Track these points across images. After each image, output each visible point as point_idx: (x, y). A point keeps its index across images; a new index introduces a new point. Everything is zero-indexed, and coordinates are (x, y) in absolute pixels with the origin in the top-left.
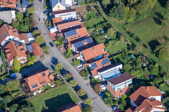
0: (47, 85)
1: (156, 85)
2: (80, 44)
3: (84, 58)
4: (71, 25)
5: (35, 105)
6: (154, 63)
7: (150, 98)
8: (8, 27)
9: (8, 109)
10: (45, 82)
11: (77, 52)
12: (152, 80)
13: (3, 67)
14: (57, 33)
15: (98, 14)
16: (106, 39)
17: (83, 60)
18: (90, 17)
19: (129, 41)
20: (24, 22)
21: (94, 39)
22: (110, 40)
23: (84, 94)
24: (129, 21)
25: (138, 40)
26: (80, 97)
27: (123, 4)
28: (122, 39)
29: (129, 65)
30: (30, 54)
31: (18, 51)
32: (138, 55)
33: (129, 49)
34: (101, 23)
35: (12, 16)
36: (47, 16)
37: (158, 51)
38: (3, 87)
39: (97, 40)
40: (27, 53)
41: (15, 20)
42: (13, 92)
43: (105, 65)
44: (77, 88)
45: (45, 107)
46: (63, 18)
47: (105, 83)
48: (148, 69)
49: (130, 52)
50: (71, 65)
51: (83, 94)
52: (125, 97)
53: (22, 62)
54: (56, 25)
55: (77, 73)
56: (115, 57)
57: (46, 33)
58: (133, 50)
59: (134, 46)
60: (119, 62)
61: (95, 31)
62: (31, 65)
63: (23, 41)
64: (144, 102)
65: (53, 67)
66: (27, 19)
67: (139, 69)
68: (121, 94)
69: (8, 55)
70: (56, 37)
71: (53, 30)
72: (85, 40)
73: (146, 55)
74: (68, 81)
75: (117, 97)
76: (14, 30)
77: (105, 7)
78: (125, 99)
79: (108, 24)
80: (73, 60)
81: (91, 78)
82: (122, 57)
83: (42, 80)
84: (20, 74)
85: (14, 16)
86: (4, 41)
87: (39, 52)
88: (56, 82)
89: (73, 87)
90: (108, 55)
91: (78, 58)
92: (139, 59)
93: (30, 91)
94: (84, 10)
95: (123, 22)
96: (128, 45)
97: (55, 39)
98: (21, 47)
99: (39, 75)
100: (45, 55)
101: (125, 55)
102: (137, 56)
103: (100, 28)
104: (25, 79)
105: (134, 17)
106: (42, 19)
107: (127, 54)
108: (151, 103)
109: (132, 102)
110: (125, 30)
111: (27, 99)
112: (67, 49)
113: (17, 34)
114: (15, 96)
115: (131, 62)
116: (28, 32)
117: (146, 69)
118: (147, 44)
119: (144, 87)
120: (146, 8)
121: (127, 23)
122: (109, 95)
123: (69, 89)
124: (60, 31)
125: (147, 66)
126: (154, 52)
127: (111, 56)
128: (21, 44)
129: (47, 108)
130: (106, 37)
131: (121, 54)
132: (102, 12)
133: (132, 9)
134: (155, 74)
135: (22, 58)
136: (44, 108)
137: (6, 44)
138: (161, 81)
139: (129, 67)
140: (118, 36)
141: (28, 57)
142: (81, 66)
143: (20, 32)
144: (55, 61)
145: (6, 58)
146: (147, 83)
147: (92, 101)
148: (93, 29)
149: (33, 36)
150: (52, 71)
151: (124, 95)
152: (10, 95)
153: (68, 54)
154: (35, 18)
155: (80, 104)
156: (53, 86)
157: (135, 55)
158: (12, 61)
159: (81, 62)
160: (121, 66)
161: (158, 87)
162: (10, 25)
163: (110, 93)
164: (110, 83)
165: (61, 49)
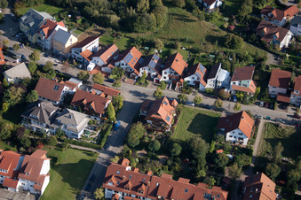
2: (153, 64)
15: (114, 35)
16: (159, 53)
37: (232, 41)
49: (201, 55)
54: (91, 60)
68: (254, 88)
80: (155, 85)
83: (169, 110)
91: (160, 80)
99: (164, 104)
103: (137, 46)
121: (156, 33)
122: (242, 96)
123: (194, 109)
124: (106, 63)
129: (199, 135)
131: (196, 60)
151: (257, 88)
153: (144, 82)
156: (175, 114)
163: (243, 92)
164: (237, 82)
165: (126, 80)
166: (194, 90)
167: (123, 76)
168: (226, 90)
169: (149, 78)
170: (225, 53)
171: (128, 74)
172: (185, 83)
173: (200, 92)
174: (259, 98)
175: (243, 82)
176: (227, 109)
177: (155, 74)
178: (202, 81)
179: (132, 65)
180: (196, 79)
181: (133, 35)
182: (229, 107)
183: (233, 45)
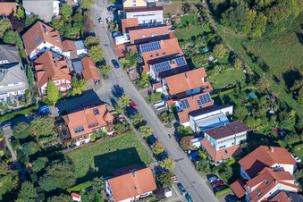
0: (101, 131)
1: (287, 147)
2: (163, 66)
3: (168, 90)
4: (153, 33)
5: (76, 162)
6: (289, 109)
7: (274, 166)
8: (44, 27)
9: (30, 165)
10: (98, 124)
11: (158, 79)
12: (281, 138)
13: (29, 95)
14: (128, 44)
15: (202, 19)
16: (210, 63)
17: (166, 94)
18: (187, 23)
19: (250, 70)
20: (73, 22)
21: (189, 61)
22: (217, 64)
23: (162, 150)
24: (254, 34)
25: (265, 68)
26: (154, 155)
27: (246, 5)
28: (239, 63)
29: (245, 110)
30: (77, 77)
31: (56, 69)
32: (263, 94)
33: (247, 82)
34: (205, 34)
35: (52, 9)
36: (112, 16)
37: (298, 90)
38: (24, 127)
39: (195, 62)
40: (72, 74)
41: (58, 17)
42: (41, 137)
43: (204, 106)
44: (151, 140)
45: (93, 166)
46: (141, 21)
47: (200, 136)
48: (278, 120)
50: (144, 101)
51: (160, 151)
52: (231, 163)
53: (62, 89)
54: (127, 32)
55: (154, 115)
56: (222, 94)
57: (108, 43)
58: (254, 84)
59: (257, 77)
60: (228, 102)
61: (193, 47)
62: (77, 95)
63: (67, 54)
64: (263, 171)
65: (113, 102)
66: (79, 17)
67: (261, 118)
68: (226, 157)
69: (40, 75)
70: (125, 52)
71: (121, 40)
72: (174, 60)
73: (277, 95)
74: (137, 127)
75: (219, 160)
76: (54, 33)
77: (215, 8)
78: (232, 166)
79: (216, 38)
80: (150, 93)
81: (177, 125)
82: (235, 96)
83: (92, 121)
84: (57, 109)
85: (57, 11)
86: (34, 51)
87: (93, 74)
88: (117, 126)
89: (144, 138)
90: (211, 89)
91: (157, 90)
92: (263, 101)
93: (70, 138)
94: (178, 11)
95: (242, 35)
96: (247, 75)
97: (122, 55)
98: (63, 63)
99: (89, 111)
100: (103, 80)
101: (240, 92)
102: (259, 95)
103: (202, 43)
104: (64, 117)
105: (264, 29)
106: (103, 19)
107: (243, 90)
108: (274, 175)
109: (243, 171)
110: (246, 49)
111: (64, 152)
112: (140, 74)
113: (59, 41)
114: (45, 144)
115: (249, 104)
116: (77, 40)
117: (274, 118)
118: (280, 77)
119: (266, 148)
120: (285, 16)
121: (250, 39)
122: (205, 157)
123: (137, 140)
124: (133, 42)
125: (277, 113)
126: (290, 91)
127: (215, 92)
128: (63, 58)
129: (97, 169)
130: (211, 58)
131: (232, 90)
132: (208, 16)
133: (261, 14)
134: (289, 128)
135: (63, 81)
136: (91, 168)
137: (38, 56)
138: (298, 140)
139: (243, 112)
140: (232, 59)
141: (72, 81)
142: (163, 103)
143: (64, 39)
144: (118, 92)
145: (36, 79)
146: (271, 142)
147: (174, 163)
148: (189, 44)
149: (85, 47)
150: (111, 108)
151: (231, 158)
152: (36, 142)
153: (142, 83)
154: (92, 17)
155: (153, 168)
156: (111, 133)
157: (257, 94)
158: (45, 85)
159: (163, 97)
160: (230, 110)
161: (290, 150)
162: (47, 24)
163: (208, 154)
164: (209, 137)
165: (131, 72)
166: (174, 121)
172: (172, 107)
179: (149, 57)
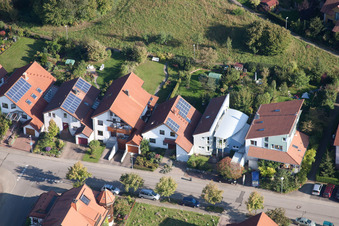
2: (72, 102)
15: (4, 33)
16: (98, 73)
19: (161, 54)
43: (189, 116)
49: (191, 73)
80: (79, 151)
82: (189, 90)
91: (90, 139)
99: (78, 203)
110: (113, 36)
118: (206, 42)
121: (98, 23)
123: (157, 208)
130: (91, 68)
131: (178, 86)
156: (112, 223)
157: (215, 71)
159: (103, 144)
163: (274, 163)
164: (260, 141)
165: (13, 142)
166: (164, 160)
167: (7, 133)
168: (235, 159)
169: (66, 135)
170: (247, 66)
171: (19, 128)
172: (144, 144)
173: (177, 163)
174: (310, 177)
175: (274, 140)
176: (235, 205)
177: (78, 124)
178: (181, 141)
179: (26, 105)
180: (168, 135)
181: (44, 31)
182: (239, 200)
183: (265, 46)
